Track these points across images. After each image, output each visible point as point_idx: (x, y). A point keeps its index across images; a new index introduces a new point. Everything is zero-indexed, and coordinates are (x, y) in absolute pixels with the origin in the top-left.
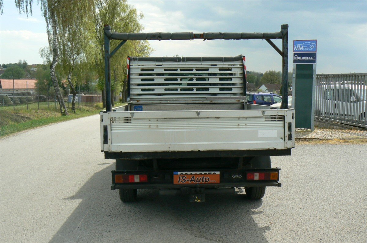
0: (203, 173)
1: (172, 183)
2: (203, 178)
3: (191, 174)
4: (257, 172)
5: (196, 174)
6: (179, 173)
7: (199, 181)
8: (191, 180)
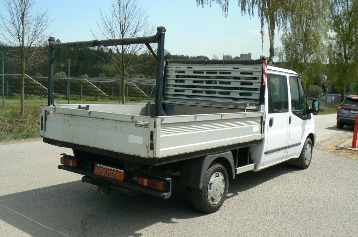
0: (113, 169)
1: (93, 172)
2: (112, 174)
3: (105, 168)
4: (146, 178)
5: (108, 169)
6: (99, 165)
7: (110, 176)
8: (105, 174)
